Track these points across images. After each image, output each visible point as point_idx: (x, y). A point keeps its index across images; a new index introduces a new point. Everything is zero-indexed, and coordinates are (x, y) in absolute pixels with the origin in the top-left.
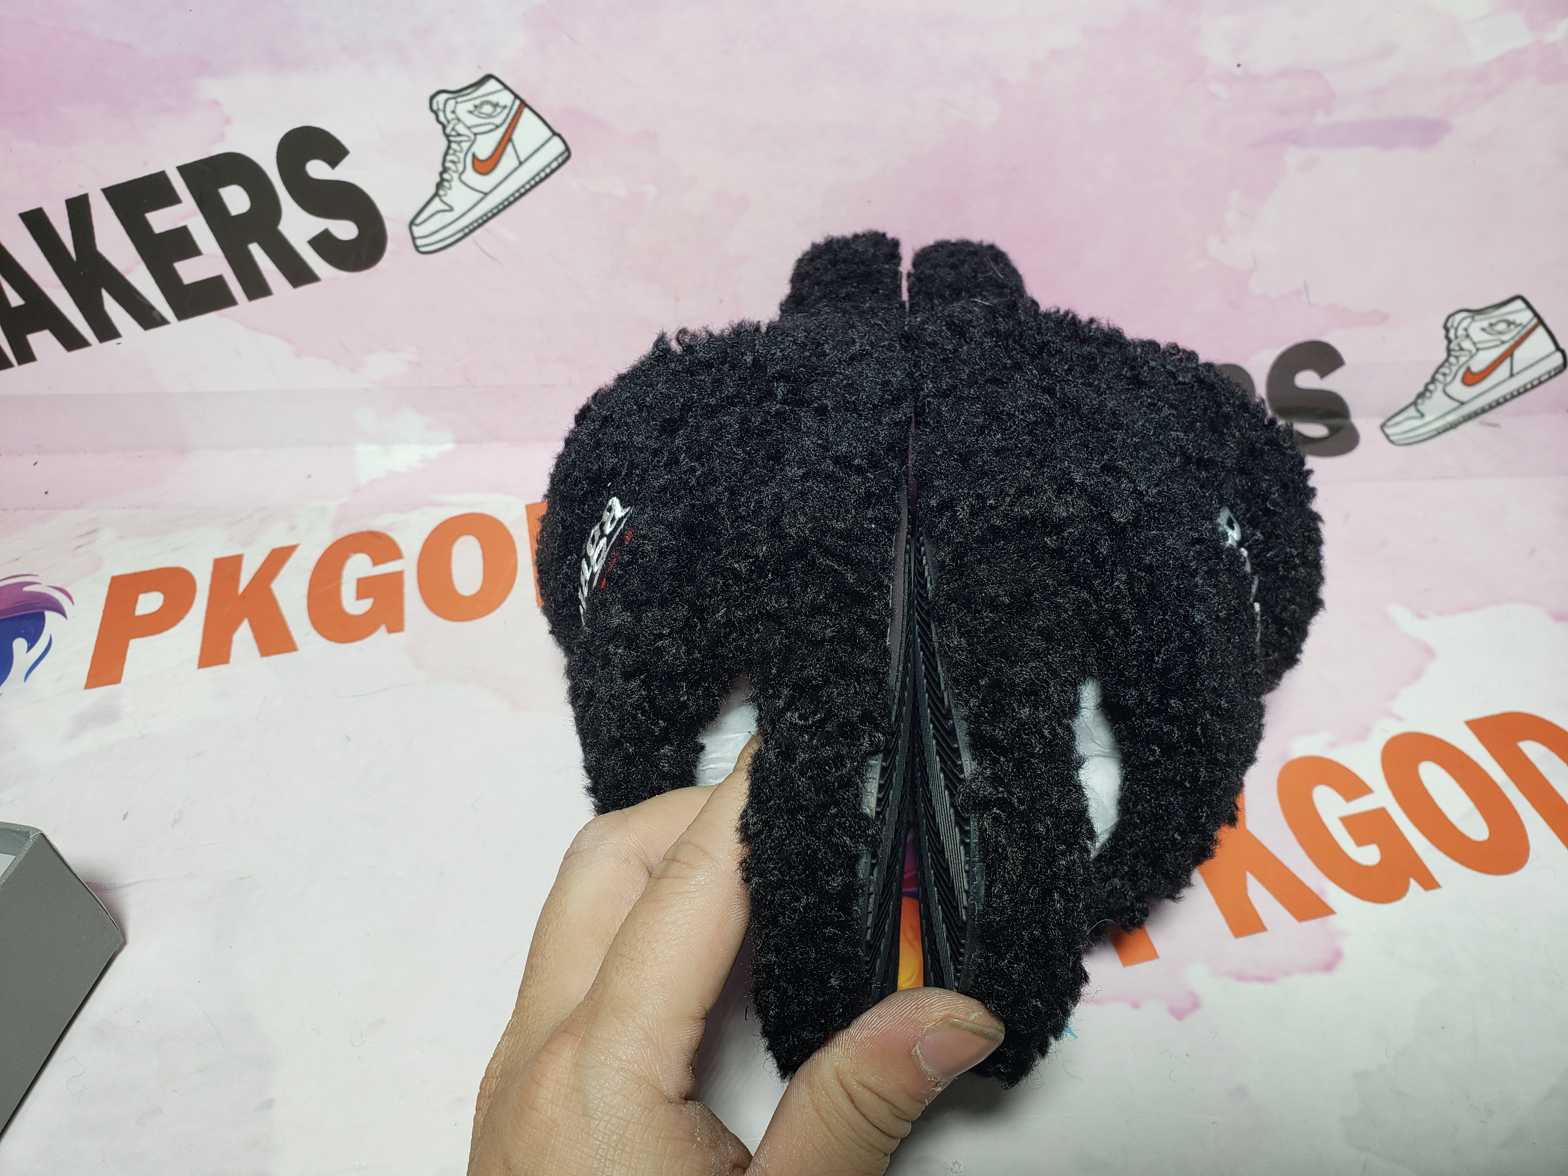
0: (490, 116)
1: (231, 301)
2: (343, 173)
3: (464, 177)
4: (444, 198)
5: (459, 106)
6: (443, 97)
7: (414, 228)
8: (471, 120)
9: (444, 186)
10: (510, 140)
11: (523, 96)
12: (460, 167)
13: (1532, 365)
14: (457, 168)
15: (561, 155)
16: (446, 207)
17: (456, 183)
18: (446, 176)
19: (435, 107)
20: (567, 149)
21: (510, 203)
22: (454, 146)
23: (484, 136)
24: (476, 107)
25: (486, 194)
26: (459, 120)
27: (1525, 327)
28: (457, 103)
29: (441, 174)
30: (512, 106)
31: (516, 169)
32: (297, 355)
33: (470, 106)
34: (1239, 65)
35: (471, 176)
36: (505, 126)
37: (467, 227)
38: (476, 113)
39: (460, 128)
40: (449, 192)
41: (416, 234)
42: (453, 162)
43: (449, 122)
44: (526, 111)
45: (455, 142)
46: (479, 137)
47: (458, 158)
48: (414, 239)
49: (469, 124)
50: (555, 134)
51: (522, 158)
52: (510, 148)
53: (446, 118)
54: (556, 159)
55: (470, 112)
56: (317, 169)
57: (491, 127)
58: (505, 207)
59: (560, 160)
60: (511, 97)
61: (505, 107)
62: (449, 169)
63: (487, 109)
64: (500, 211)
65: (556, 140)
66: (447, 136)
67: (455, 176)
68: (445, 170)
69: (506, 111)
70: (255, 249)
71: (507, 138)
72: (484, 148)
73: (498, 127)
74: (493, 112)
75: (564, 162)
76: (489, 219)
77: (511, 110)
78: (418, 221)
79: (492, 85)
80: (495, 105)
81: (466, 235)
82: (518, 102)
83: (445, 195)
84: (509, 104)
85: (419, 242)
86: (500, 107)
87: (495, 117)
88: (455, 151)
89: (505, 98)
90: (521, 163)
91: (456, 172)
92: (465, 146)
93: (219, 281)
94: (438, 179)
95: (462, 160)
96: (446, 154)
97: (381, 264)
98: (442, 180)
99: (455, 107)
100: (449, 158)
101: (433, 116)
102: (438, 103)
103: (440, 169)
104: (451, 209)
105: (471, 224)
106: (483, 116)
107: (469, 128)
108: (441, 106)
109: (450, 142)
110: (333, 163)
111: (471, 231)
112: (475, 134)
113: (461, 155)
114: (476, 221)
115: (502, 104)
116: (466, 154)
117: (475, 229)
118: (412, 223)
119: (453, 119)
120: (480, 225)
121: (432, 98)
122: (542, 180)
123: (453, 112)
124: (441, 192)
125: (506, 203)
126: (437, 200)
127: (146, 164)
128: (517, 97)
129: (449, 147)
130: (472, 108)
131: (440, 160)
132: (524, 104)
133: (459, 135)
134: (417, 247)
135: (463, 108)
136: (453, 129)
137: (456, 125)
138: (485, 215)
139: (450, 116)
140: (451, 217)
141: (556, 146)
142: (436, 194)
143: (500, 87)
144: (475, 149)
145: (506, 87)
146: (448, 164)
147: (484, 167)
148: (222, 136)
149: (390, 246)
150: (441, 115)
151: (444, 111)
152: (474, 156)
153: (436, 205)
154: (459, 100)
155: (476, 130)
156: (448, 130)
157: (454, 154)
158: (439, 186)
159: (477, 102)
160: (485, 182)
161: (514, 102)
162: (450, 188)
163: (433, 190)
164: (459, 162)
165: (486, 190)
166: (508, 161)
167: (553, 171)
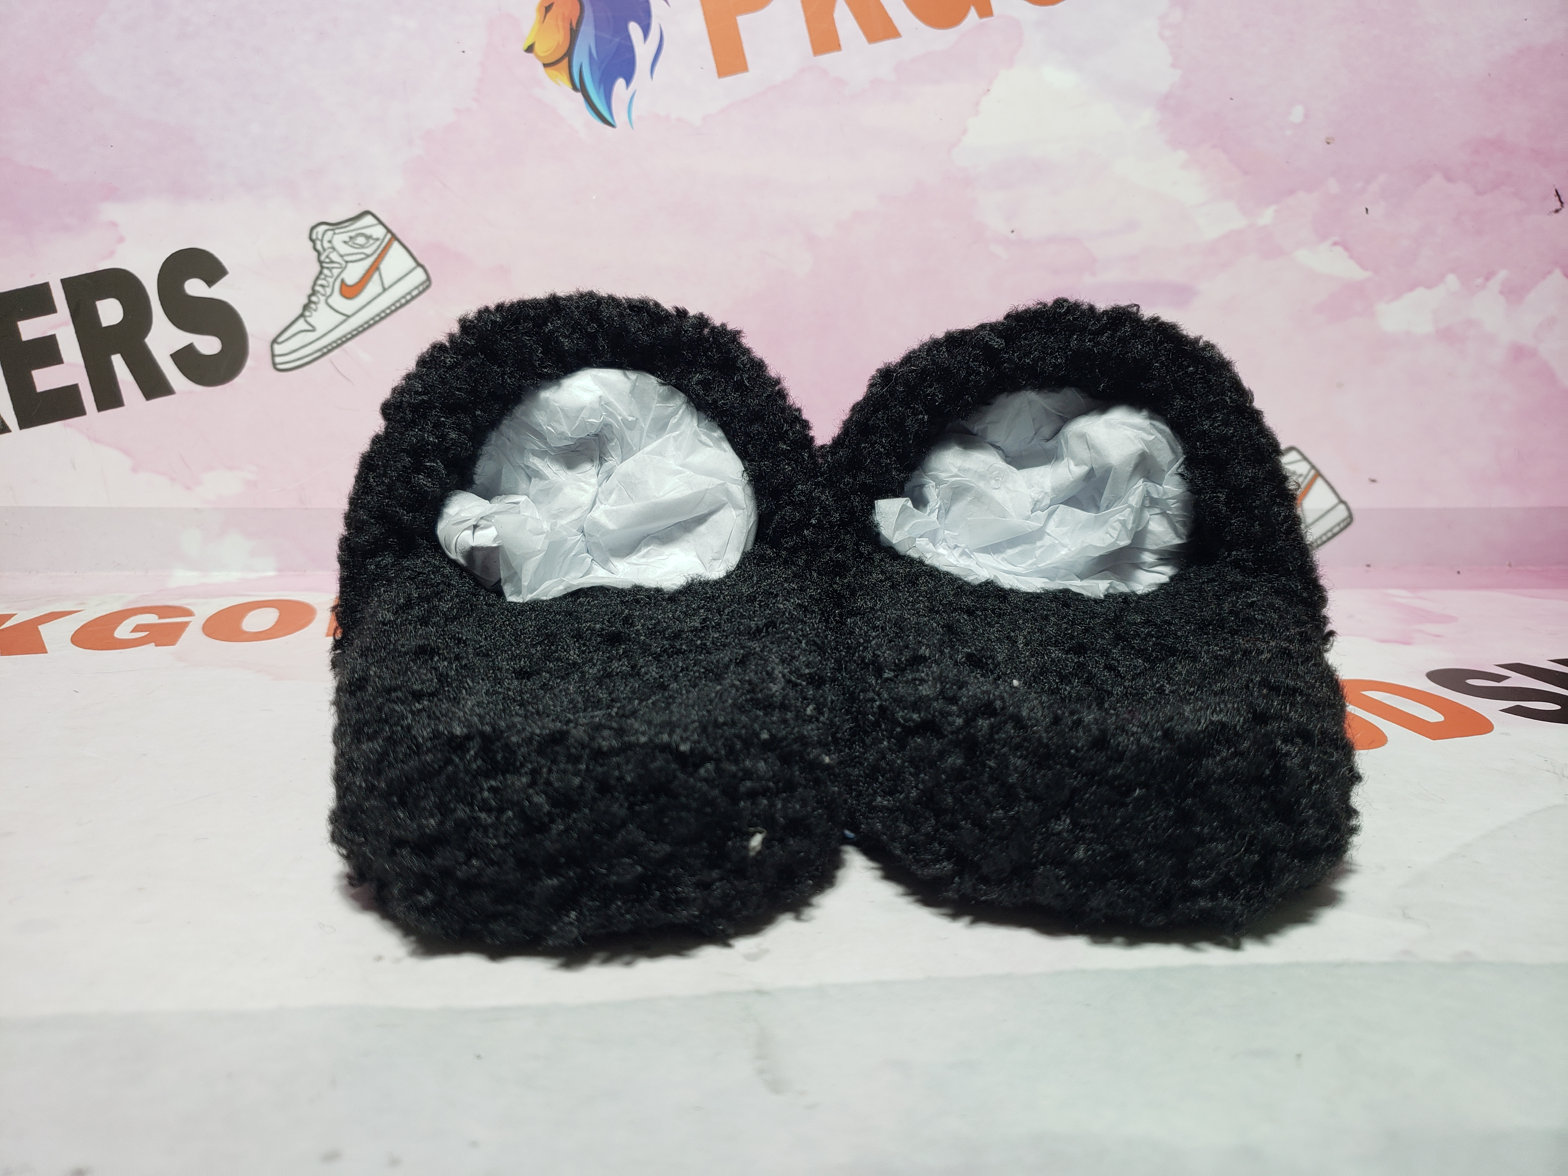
0: (362, 246)
1: (80, 411)
2: (218, 291)
3: (330, 301)
4: (309, 319)
5: (336, 237)
6: (323, 228)
7: (276, 346)
8: (344, 249)
9: (310, 308)
10: (378, 269)
11: (394, 230)
12: (328, 291)
13: (1322, 517)
14: (325, 292)
15: (422, 284)
16: (309, 328)
17: (322, 306)
18: (314, 299)
19: (314, 237)
20: (428, 279)
21: (370, 326)
22: (326, 271)
23: (355, 264)
24: (351, 238)
25: (348, 317)
26: (334, 248)
27: (1306, 477)
28: (335, 234)
29: (310, 296)
30: (384, 239)
31: (379, 295)
32: (135, 470)
33: (345, 237)
34: (1013, 232)
35: (337, 300)
36: (375, 256)
37: (325, 347)
38: (350, 243)
39: (334, 257)
40: (314, 313)
41: (277, 352)
42: (322, 286)
43: (324, 250)
44: (396, 244)
45: (327, 268)
46: (350, 265)
47: (328, 282)
48: (273, 356)
49: (342, 253)
50: (419, 265)
51: (386, 286)
52: (376, 277)
53: (323, 247)
54: (416, 288)
55: (345, 242)
56: (195, 287)
57: (362, 256)
58: (365, 330)
59: (421, 288)
60: (383, 231)
61: (377, 239)
62: (318, 292)
63: (361, 240)
64: (359, 333)
65: (419, 271)
66: (321, 262)
67: (323, 299)
68: (314, 293)
69: (378, 243)
70: (118, 361)
71: (374, 267)
72: (352, 275)
73: (368, 256)
74: (366, 243)
75: (424, 290)
76: (348, 340)
77: (382, 242)
78: (280, 339)
79: (369, 220)
80: (368, 237)
81: (324, 354)
82: (389, 236)
83: (310, 316)
84: (381, 237)
85: (278, 360)
86: (373, 239)
87: (367, 247)
88: (326, 276)
89: (378, 232)
90: (385, 290)
91: (323, 295)
92: (336, 272)
93: (73, 391)
94: (305, 301)
95: (331, 285)
96: (317, 278)
97: (238, 380)
98: (310, 302)
99: (332, 237)
100: (320, 282)
101: (311, 244)
102: (317, 233)
103: (309, 292)
104: (314, 329)
105: (330, 344)
106: (356, 246)
107: (342, 256)
108: (320, 237)
109: (322, 267)
110: (210, 283)
111: (329, 351)
112: (347, 262)
113: (331, 280)
114: (335, 342)
115: (375, 236)
116: (335, 280)
117: (334, 348)
118: (275, 341)
119: (329, 248)
120: (338, 346)
121: (313, 228)
122: (402, 306)
123: (330, 242)
124: (307, 313)
125: (366, 326)
126: (301, 321)
127: (32, 275)
128: (389, 231)
129: (321, 273)
130: (347, 239)
131: (311, 283)
132: (394, 237)
133: (332, 262)
134: (274, 364)
135: (339, 239)
136: (327, 257)
137: (331, 252)
138: (345, 336)
139: (326, 245)
140: (311, 336)
141: (419, 276)
142: (302, 315)
143: (375, 222)
144: (343, 276)
145: (381, 222)
146: (318, 288)
147: (350, 291)
148: (112, 253)
149: (249, 362)
150: (318, 244)
151: (322, 241)
152: (343, 281)
153: (301, 325)
154: (337, 231)
155: (348, 258)
156: (323, 258)
157: (324, 279)
158: (306, 307)
159: (353, 234)
160: (348, 306)
161: (385, 236)
162: (315, 310)
163: (299, 311)
164: (328, 286)
165: (349, 313)
166: (373, 287)
167: (413, 298)
